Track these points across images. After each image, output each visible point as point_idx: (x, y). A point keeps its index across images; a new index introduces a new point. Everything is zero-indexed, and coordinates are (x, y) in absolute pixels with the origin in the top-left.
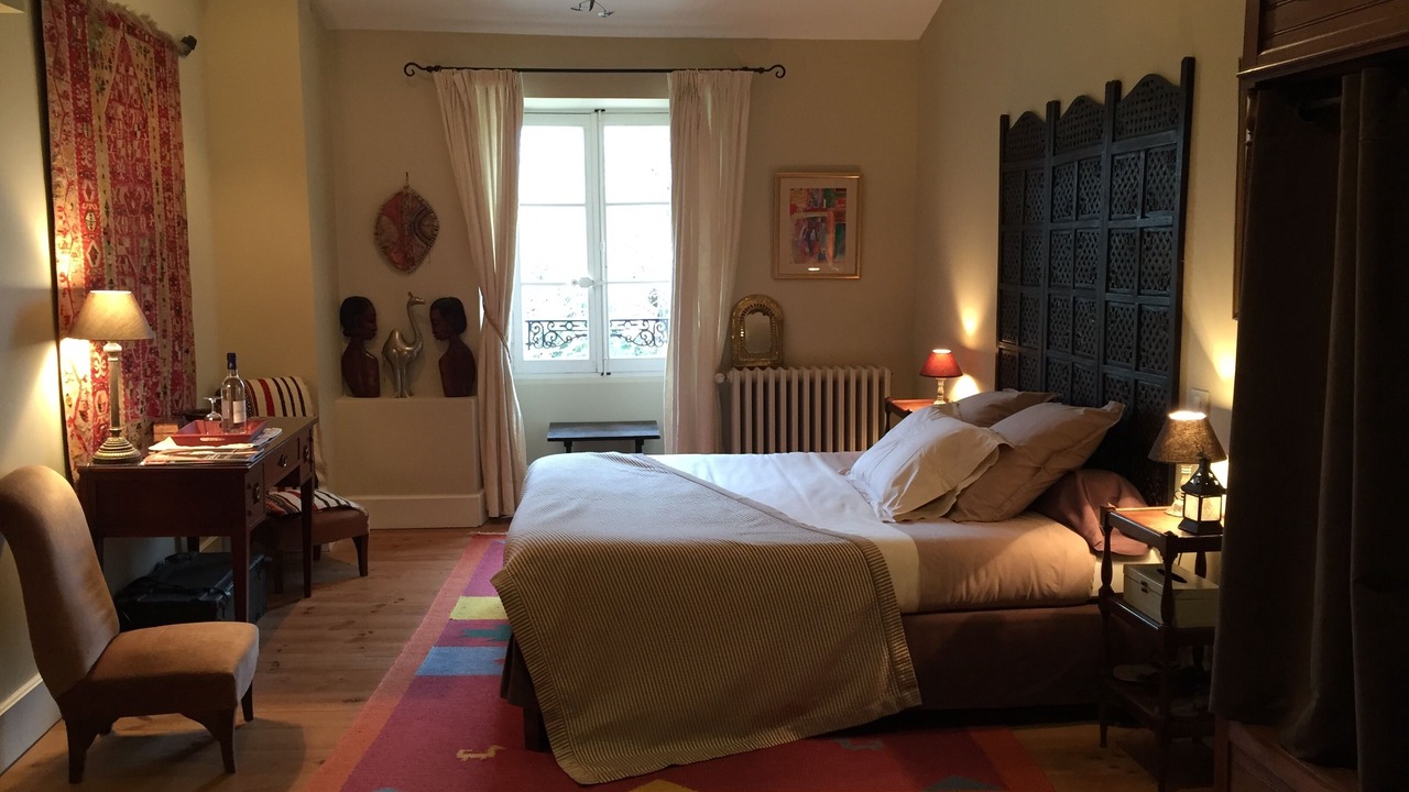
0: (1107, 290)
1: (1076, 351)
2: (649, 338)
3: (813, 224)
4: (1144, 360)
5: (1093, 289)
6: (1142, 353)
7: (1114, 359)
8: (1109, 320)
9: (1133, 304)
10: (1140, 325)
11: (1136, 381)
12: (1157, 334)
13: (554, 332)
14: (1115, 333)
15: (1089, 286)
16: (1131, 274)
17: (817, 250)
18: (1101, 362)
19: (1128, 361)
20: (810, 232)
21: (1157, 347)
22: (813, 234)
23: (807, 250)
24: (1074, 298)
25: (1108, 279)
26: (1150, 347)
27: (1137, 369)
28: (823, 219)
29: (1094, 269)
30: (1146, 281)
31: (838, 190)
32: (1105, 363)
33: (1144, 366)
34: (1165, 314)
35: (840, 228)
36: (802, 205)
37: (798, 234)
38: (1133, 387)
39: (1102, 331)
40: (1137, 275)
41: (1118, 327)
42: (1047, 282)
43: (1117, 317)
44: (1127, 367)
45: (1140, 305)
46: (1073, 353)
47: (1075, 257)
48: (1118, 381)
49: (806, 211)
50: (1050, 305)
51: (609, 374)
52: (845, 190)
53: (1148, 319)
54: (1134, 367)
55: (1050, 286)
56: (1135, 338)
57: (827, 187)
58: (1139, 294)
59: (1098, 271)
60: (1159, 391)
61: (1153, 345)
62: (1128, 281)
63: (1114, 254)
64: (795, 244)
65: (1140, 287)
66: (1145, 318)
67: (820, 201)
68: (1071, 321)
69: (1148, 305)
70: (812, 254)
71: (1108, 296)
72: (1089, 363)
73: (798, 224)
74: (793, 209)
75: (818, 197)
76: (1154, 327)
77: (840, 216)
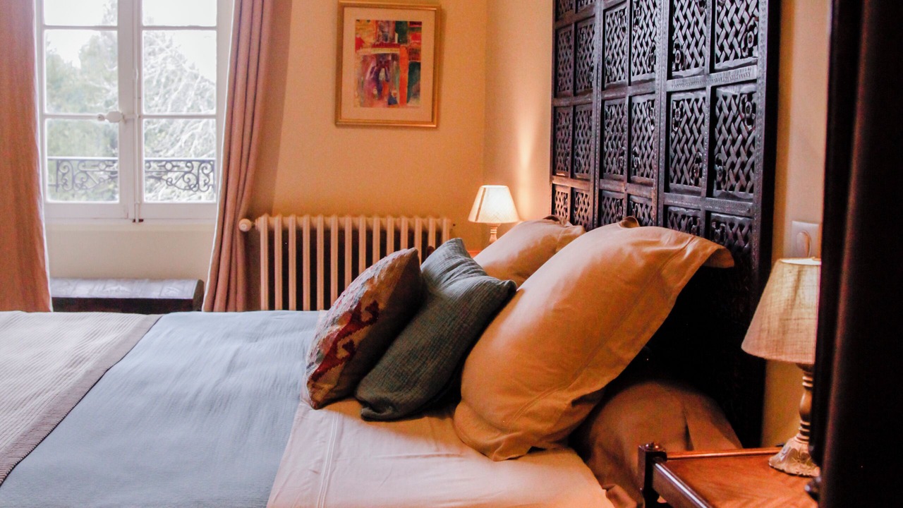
0: (670, 77)
1: (633, 177)
2: (193, 181)
3: (382, 62)
4: (719, 178)
5: (652, 80)
6: (718, 168)
7: (679, 182)
8: (672, 121)
9: (704, 89)
10: (714, 120)
11: (708, 213)
12: (739, 131)
13: (85, 172)
14: (679, 141)
15: (647, 76)
16: (701, 43)
17: (386, 93)
18: (662, 187)
19: (697, 184)
20: (379, 71)
21: (738, 154)
22: (382, 74)
23: (375, 92)
24: (630, 98)
25: (671, 58)
26: (728, 154)
27: (710, 194)
28: (395, 57)
29: (653, 49)
30: (722, 48)
31: (412, 23)
32: (667, 189)
33: (719, 188)
34: (750, 96)
35: (415, 67)
36: (370, 40)
37: (364, 74)
38: (703, 223)
39: (663, 140)
40: (708, 43)
41: (684, 132)
42: (600, 84)
43: (682, 116)
44: (692, 193)
45: (714, 89)
46: (629, 181)
47: (631, 38)
48: (684, 216)
49: (374, 46)
50: (603, 115)
51: (141, 221)
52: (420, 23)
53: (725, 110)
54: (704, 190)
55: (603, 89)
56: (706, 144)
57: (399, 20)
58: (712, 70)
59: (657, 51)
60: (741, 226)
61: (733, 150)
62: (696, 54)
63: (678, 20)
64: (360, 84)
65: (714, 59)
66: (721, 109)
67: (390, 35)
68: (626, 133)
69: (726, 86)
70: (380, 96)
71: (671, 85)
72: (645, 192)
73: (365, 61)
74: (359, 43)
75: (389, 31)
76: (734, 119)
77: (415, 53)
